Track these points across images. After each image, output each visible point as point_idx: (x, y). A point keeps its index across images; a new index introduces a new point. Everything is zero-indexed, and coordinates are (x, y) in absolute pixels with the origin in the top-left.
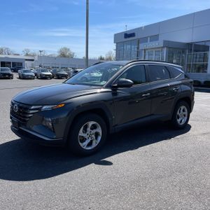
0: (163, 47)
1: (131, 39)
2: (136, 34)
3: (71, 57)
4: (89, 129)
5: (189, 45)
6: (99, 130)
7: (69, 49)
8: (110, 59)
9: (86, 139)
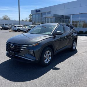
0: (53, 17)
1: (38, 13)
2: (41, 11)
3: (9, 20)
4: (47, 54)
5: (63, 16)
6: (50, 54)
7: (8, 16)
8: (26, 21)
9: (46, 59)
